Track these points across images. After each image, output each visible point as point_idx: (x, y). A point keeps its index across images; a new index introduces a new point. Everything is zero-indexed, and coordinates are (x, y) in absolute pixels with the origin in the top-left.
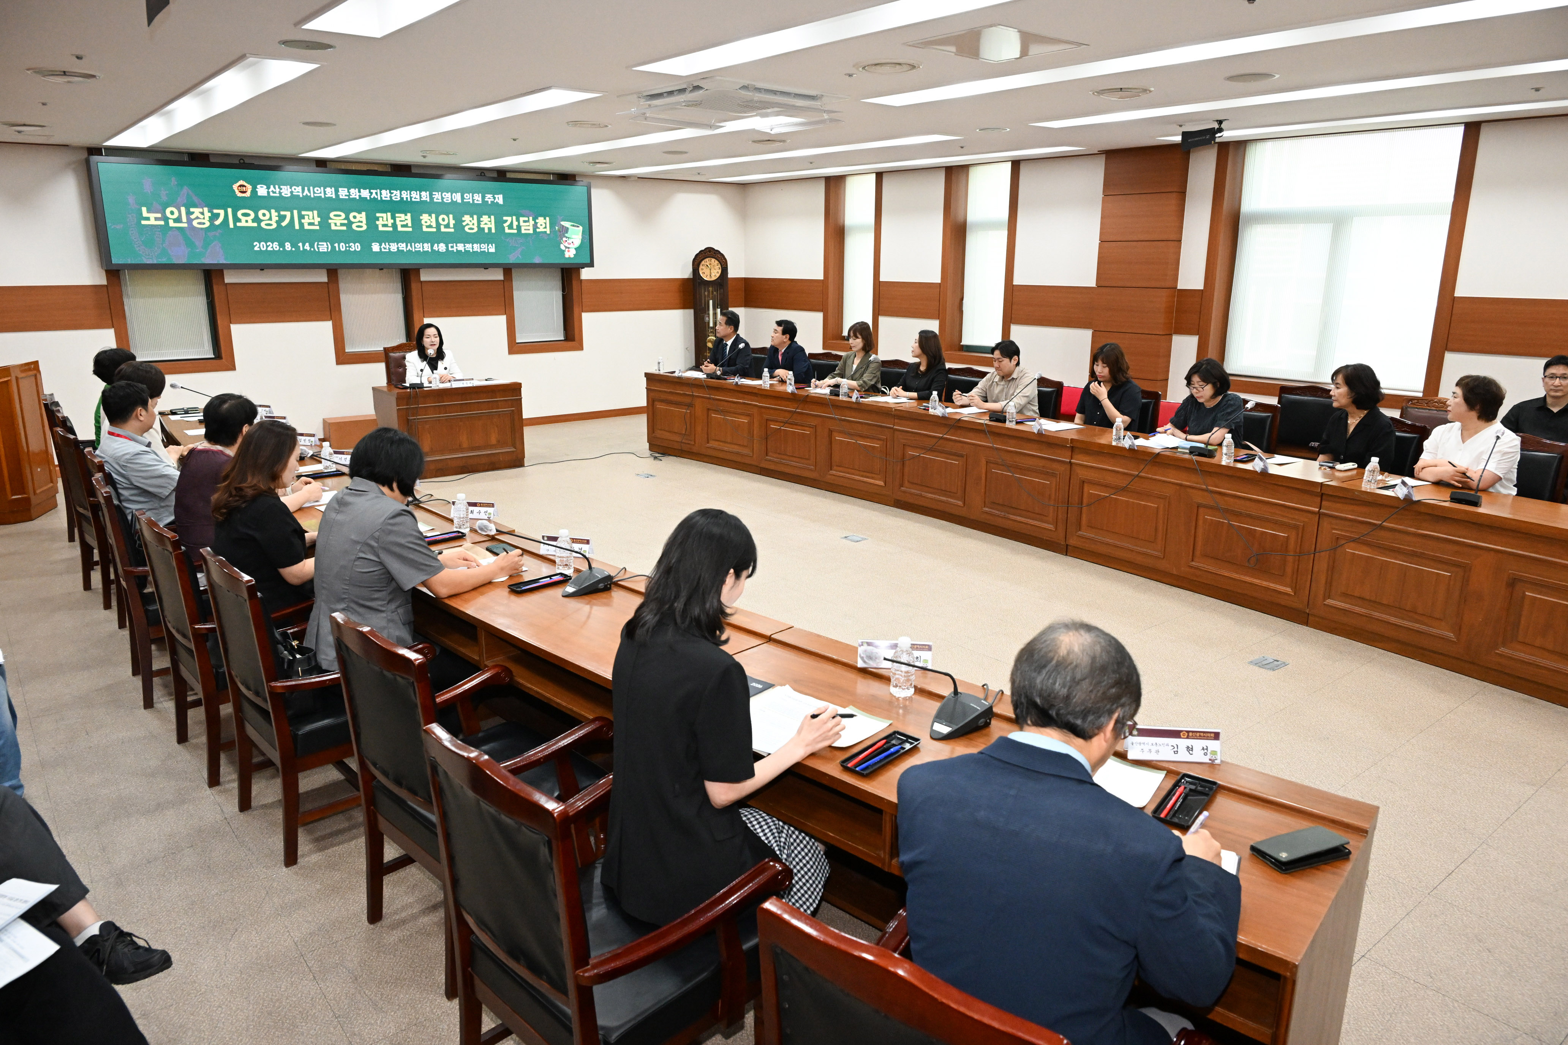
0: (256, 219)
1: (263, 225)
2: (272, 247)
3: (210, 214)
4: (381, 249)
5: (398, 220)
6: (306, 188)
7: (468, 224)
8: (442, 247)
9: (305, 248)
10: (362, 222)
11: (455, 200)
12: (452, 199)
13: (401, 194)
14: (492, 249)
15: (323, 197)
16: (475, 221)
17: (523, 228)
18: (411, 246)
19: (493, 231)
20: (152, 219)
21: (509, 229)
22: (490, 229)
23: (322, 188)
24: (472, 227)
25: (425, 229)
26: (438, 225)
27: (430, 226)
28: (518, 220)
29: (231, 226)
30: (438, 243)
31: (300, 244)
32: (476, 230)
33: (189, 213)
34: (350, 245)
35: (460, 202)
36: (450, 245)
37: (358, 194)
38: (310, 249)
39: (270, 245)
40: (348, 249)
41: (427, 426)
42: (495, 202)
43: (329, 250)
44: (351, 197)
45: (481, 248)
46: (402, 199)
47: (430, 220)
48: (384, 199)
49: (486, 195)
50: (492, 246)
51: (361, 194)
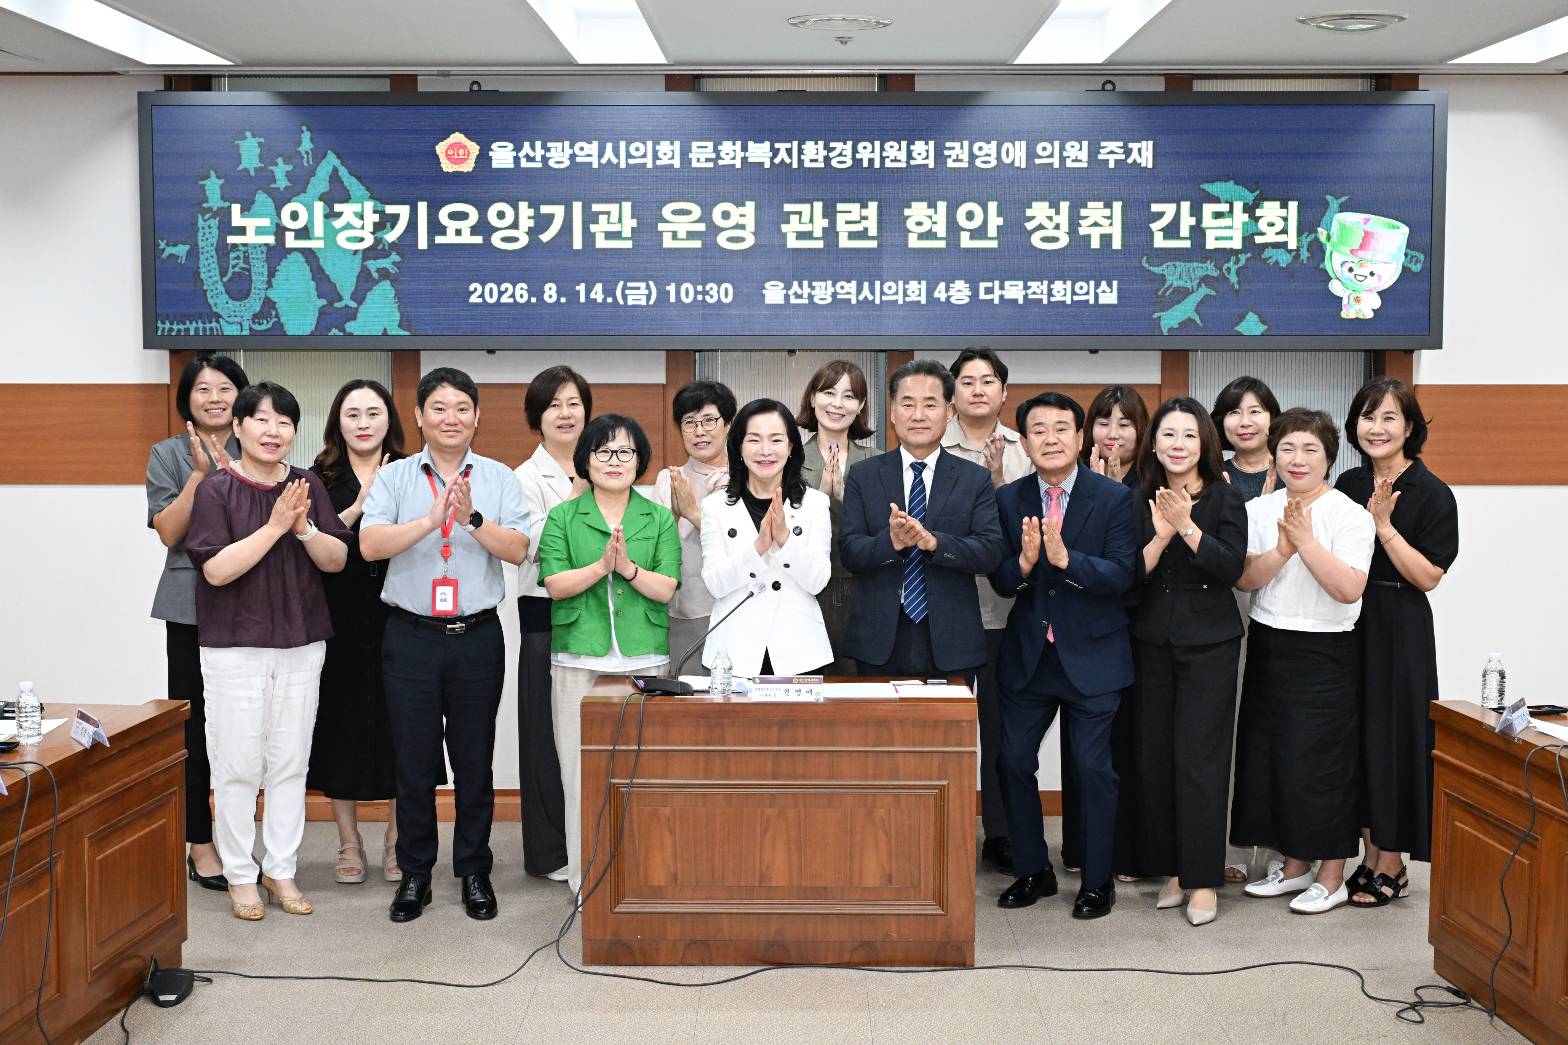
0: (483, 228)
1: (496, 240)
2: (513, 296)
3: (376, 218)
4: (787, 297)
5: (841, 219)
6: (609, 146)
7: (1040, 227)
8: (960, 292)
9: (593, 296)
10: (743, 227)
11: (1007, 161)
12: (999, 158)
13: (855, 151)
14: (1109, 298)
15: (650, 165)
16: (1063, 219)
17: (1210, 236)
18: (872, 291)
19: (1117, 244)
20: (250, 231)
21: (1166, 237)
22: (1106, 239)
23: (650, 144)
24: (1054, 233)
25: (914, 242)
26: (953, 229)
27: (930, 235)
28: (1196, 212)
29: (423, 244)
30: (949, 282)
31: (581, 288)
32: (1064, 241)
33: (331, 215)
34: (708, 288)
35: (1023, 166)
36: (983, 286)
37: (740, 154)
38: (605, 300)
39: (507, 290)
40: (700, 297)
41: (667, 811)
42: (1130, 161)
43: (651, 302)
44: (721, 162)
45: (1074, 293)
46: (857, 162)
47: (930, 217)
48: (807, 164)
49: (1103, 144)
50: (1110, 285)
51: (747, 155)
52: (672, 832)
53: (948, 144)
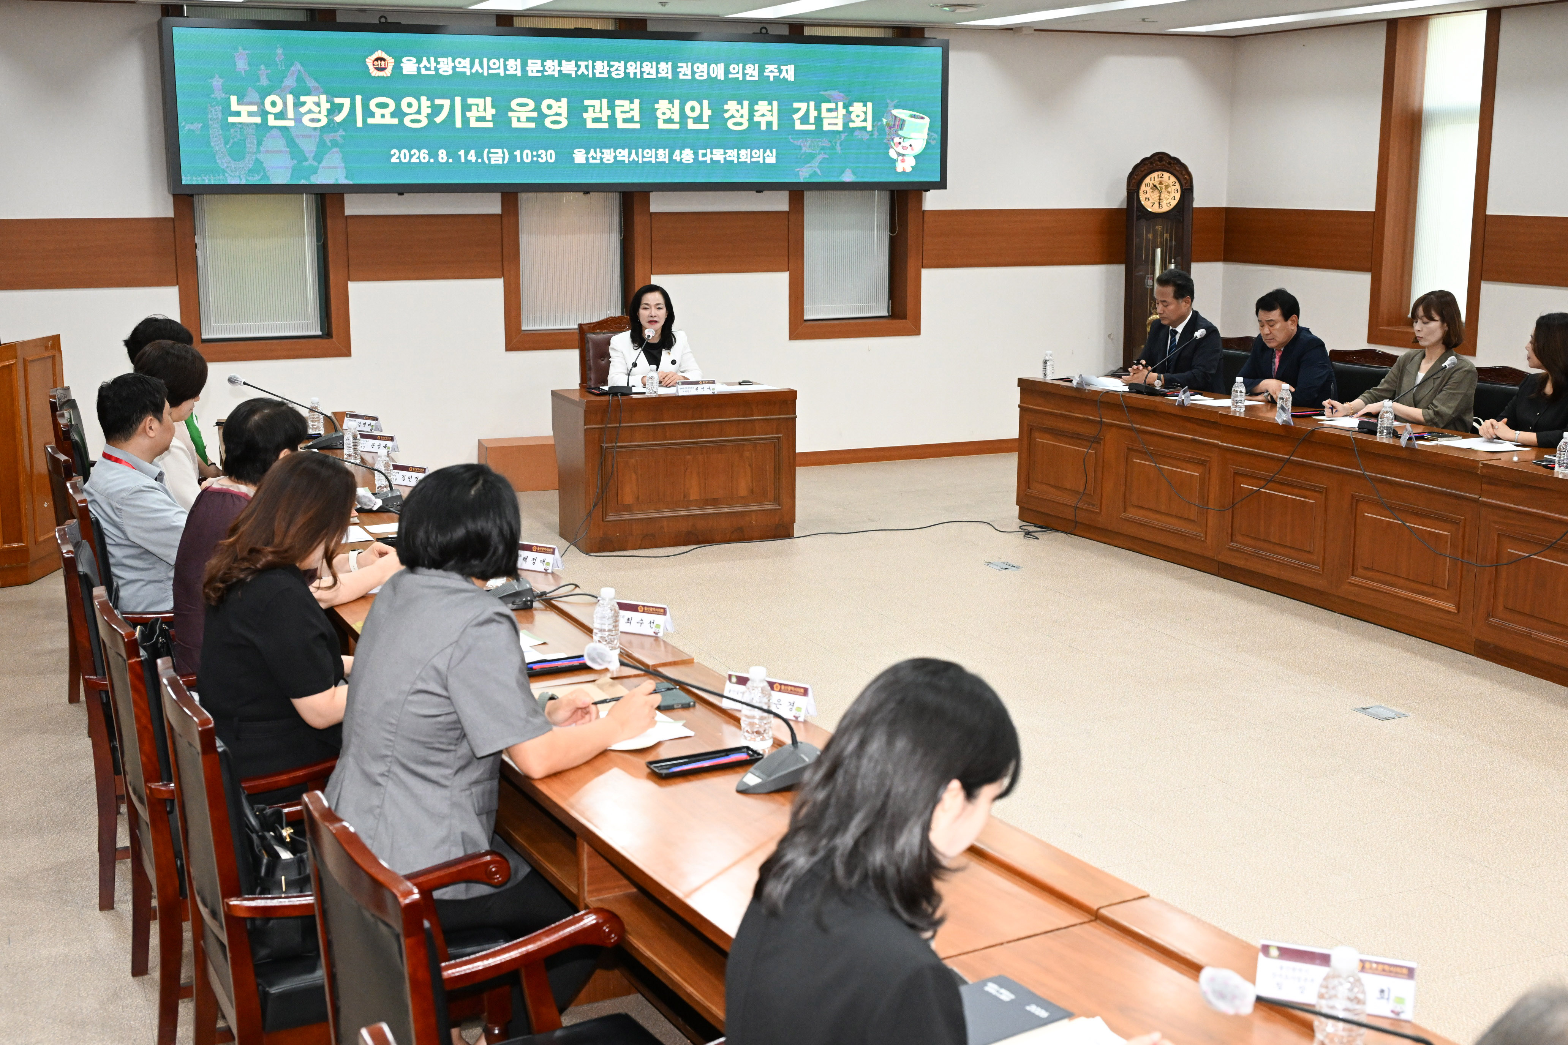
0: (398, 113)
1: (407, 121)
2: (419, 158)
3: (328, 106)
4: (587, 159)
5: (618, 110)
6: (477, 61)
7: (732, 116)
8: (687, 156)
9: (469, 158)
10: (560, 115)
11: (713, 75)
12: (708, 74)
13: (626, 68)
14: (771, 159)
15: (502, 74)
16: (745, 111)
17: (826, 122)
18: (637, 154)
19: (775, 127)
20: (244, 114)
21: (801, 123)
22: (769, 124)
23: (502, 60)
24: (740, 120)
25: (661, 125)
26: (683, 116)
27: (670, 121)
28: (818, 108)
29: (359, 124)
30: (682, 149)
31: (462, 153)
32: (746, 125)
33: (298, 104)
34: (540, 152)
35: (723, 78)
36: (701, 152)
37: (557, 69)
38: (477, 160)
39: (415, 154)
40: (535, 159)
41: (633, 461)
42: (781, 77)
43: (506, 162)
44: (546, 73)
45: (752, 157)
46: (627, 74)
47: (670, 110)
48: (598, 75)
49: (767, 66)
50: (771, 152)
51: (562, 69)
52: (636, 473)
53: (680, 65)
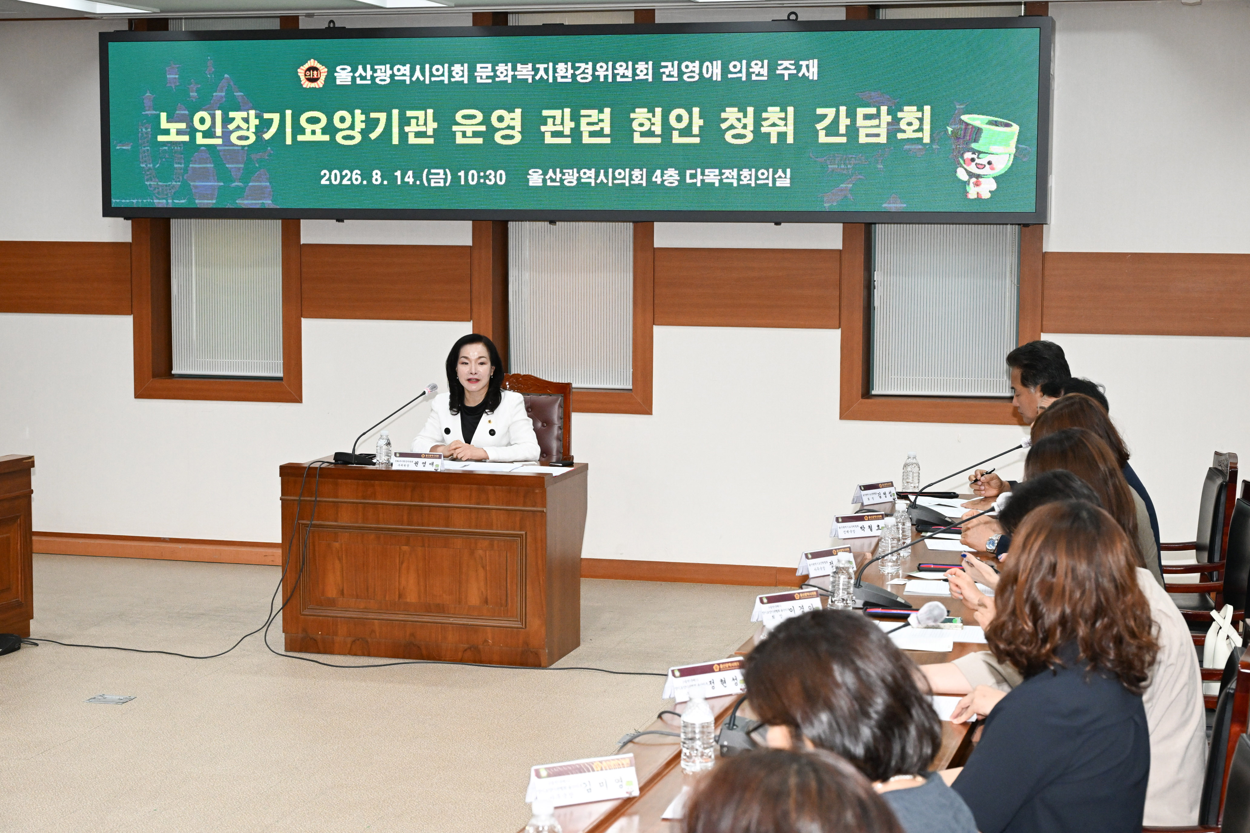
0: (330, 129)
2: (350, 179)
3: (257, 122)
4: (544, 181)
5: (583, 121)
6: (418, 67)
7: (732, 127)
8: (671, 177)
9: (406, 180)
10: (513, 128)
11: (707, 76)
12: (701, 74)
13: (594, 69)
14: (784, 182)
15: (447, 82)
16: (750, 121)
17: (862, 133)
18: (606, 176)
19: (790, 140)
20: (173, 132)
21: (828, 135)
22: (782, 136)
23: (446, 65)
24: (742, 132)
25: (638, 139)
26: (667, 128)
27: (650, 133)
28: (851, 115)
29: (289, 141)
30: (663, 169)
31: (398, 174)
32: (750, 137)
33: (227, 121)
34: (488, 173)
35: (719, 79)
36: (688, 172)
37: (511, 73)
38: (414, 182)
39: (346, 174)
40: (482, 181)
41: (337, 545)
42: (800, 75)
43: (447, 184)
44: (497, 79)
45: (757, 178)
46: (595, 78)
47: (650, 120)
48: (560, 80)
49: (780, 62)
50: (784, 172)
51: (516, 73)
52: (340, 559)
53: (663, 64)
